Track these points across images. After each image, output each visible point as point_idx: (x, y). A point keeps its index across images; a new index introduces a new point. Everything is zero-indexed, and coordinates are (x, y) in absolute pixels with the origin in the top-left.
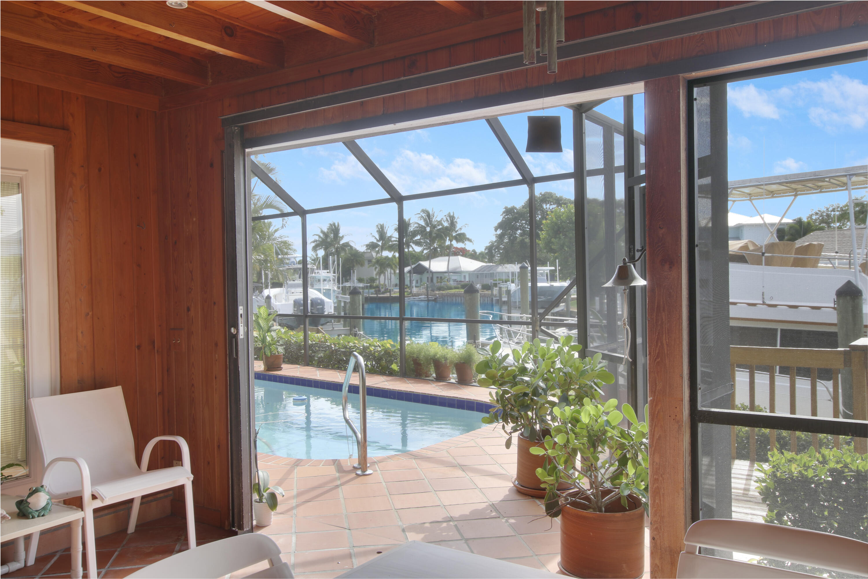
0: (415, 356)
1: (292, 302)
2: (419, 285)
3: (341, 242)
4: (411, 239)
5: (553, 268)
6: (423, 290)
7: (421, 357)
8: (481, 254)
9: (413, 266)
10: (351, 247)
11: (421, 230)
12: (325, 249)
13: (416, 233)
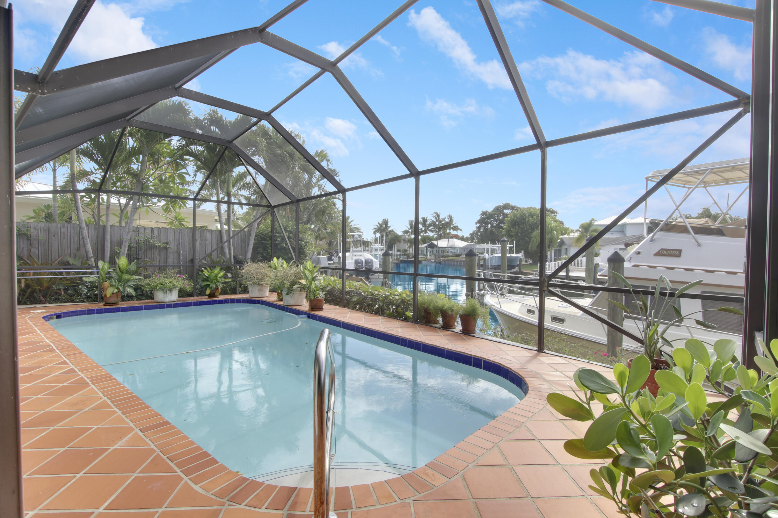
0: (425, 306)
1: (354, 261)
2: (431, 254)
3: (389, 230)
4: (428, 228)
5: (512, 246)
6: (433, 257)
7: (431, 307)
8: (467, 238)
9: (428, 244)
10: (394, 232)
11: (433, 224)
12: (380, 233)
13: (430, 225)
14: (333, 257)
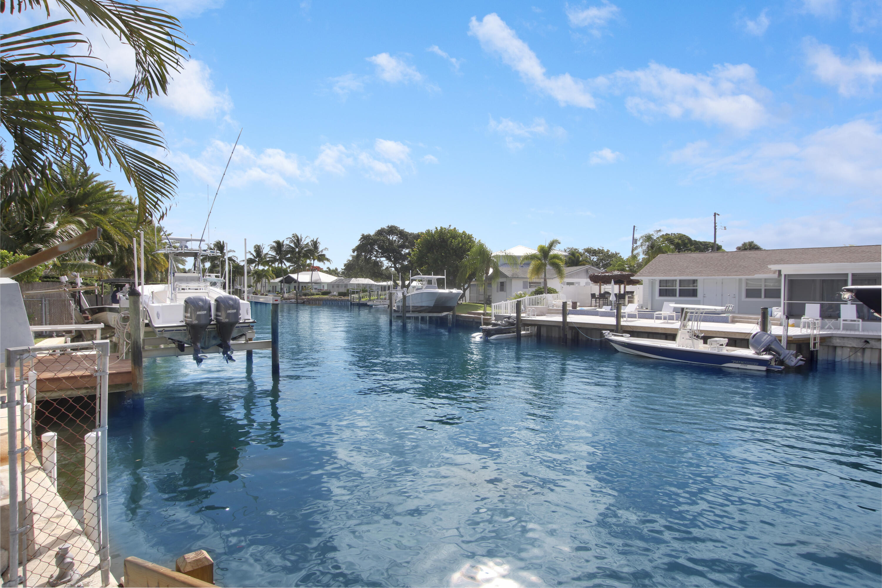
2: (289, 291)
3: (226, 257)
6: (292, 295)
8: (338, 270)
9: (285, 277)
10: (234, 261)
11: (291, 251)
12: (211, 262)
13: (287, 252)
14: (120, 295)
